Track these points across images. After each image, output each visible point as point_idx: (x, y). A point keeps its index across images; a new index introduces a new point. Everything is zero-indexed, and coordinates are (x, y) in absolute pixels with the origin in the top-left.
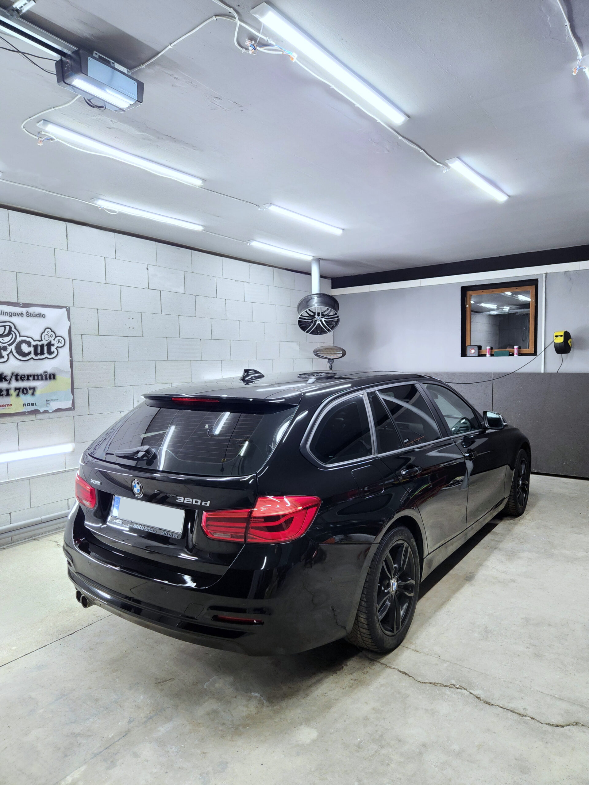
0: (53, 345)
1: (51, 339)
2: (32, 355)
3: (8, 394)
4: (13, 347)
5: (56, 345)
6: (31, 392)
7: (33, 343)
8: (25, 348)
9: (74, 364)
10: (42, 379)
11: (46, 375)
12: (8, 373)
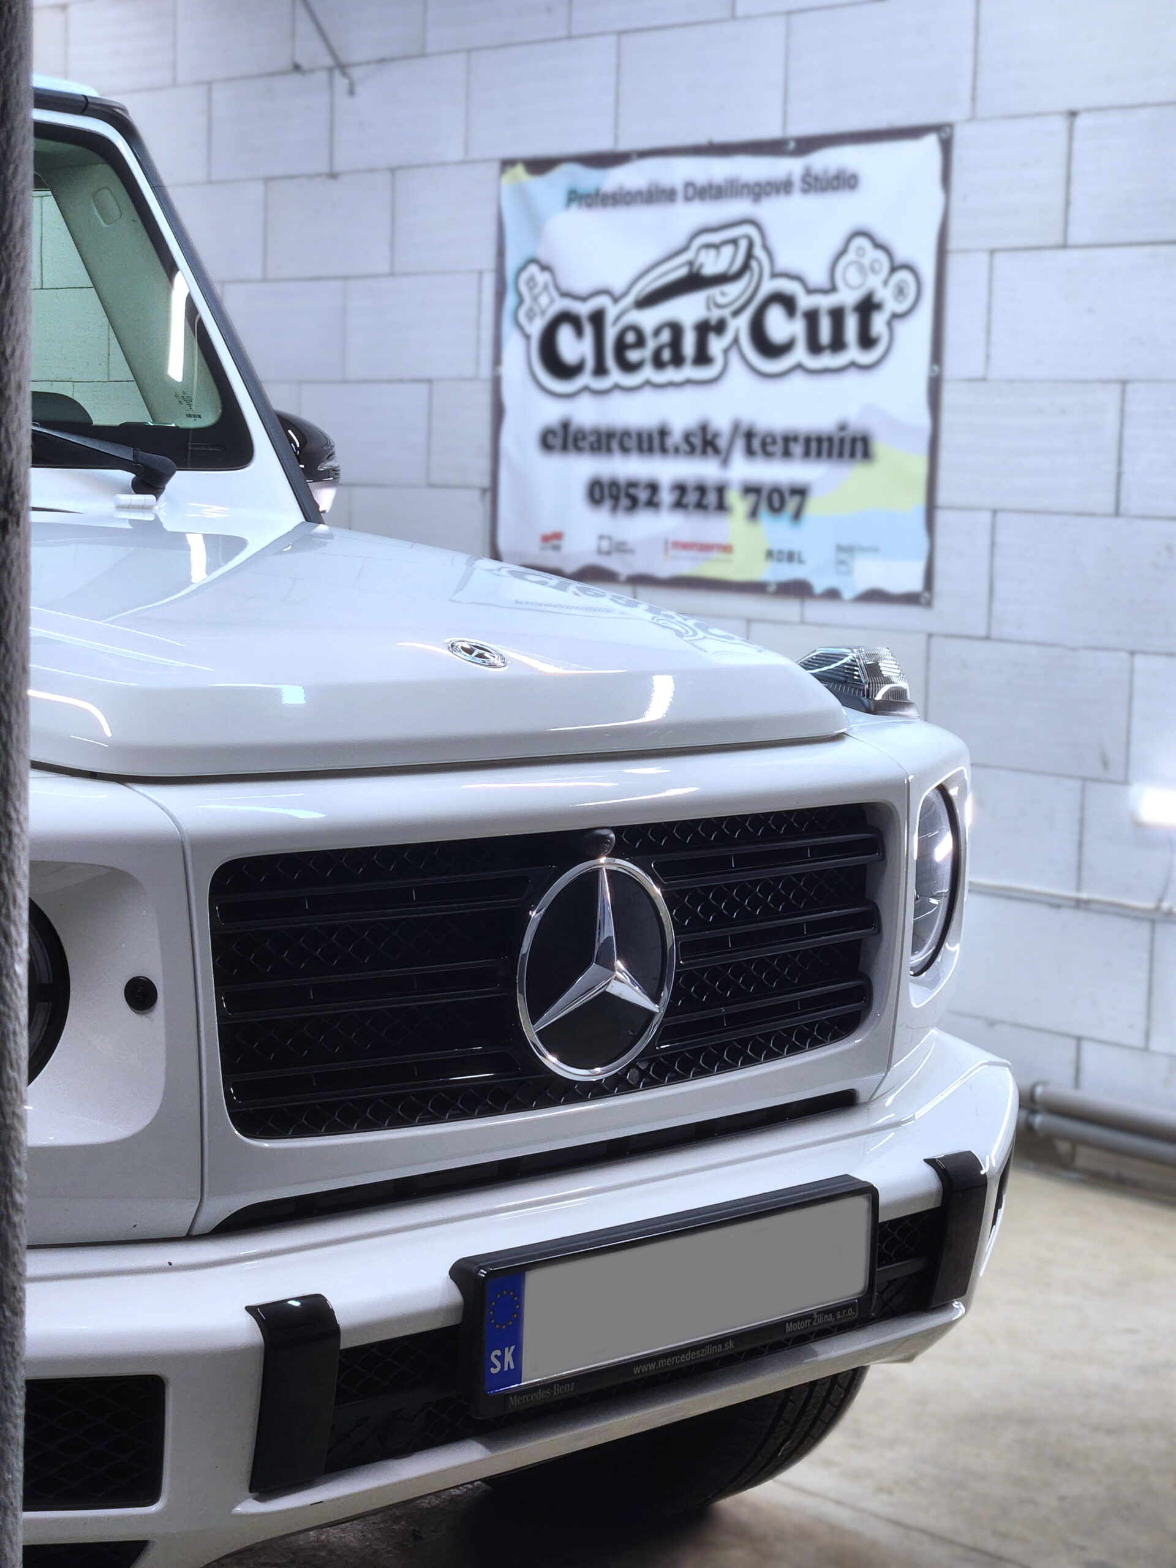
0: (878, 307)
1: (874, 282)
2: (800, 354)
4: (744, 322)
5: (891, 304)
6: (792, 504)
7: (805, 302)
8: (778, 326)
9: (949, 396)
10: (830, 455)
11: (842, 441)
12: (721, 423)
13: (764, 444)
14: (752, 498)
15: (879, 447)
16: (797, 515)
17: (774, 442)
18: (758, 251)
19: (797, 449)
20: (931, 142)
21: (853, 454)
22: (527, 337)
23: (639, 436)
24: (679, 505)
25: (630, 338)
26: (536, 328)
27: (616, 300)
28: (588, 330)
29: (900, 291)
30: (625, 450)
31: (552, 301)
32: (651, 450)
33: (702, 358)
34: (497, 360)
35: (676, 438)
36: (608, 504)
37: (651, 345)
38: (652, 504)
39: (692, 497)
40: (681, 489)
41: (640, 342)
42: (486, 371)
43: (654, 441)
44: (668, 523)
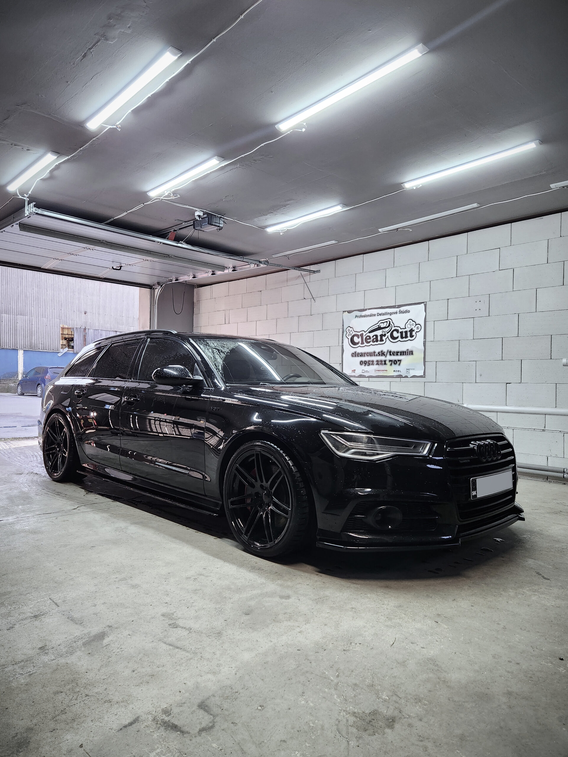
0: (414, 331)
1: (413, 327)
2: (399, 339)
3: (385, 364)
4: (389, 334)
5: (416, 330)
8: (395, 334)
9: (427, 344)
10: (405, 354)
11: (408, 352)
12: (385, 350)
13: (393, 353)
14: (391, 362)
15: (414, 353)
16: (399, 364)
17: (395, 353)
18: (391, 323)
19: (399, 354)
20: (423, 305)
21: (410, 354)
22: (348, 339)
23: (370, 353)
24: (377, 364)
25: (368, 338)
26: (350, 337)
27: (365, 332)
28: (360, 337)
29: (418, 328)
30: (368, 356)
31: (353, 333)
32: (372, 355)
33: (382, 340)
34: (343, 343)
35: (377, 353)
36: (364, 364)
37: (372, 339)
38: (373, 364)
39: (380, 363)
40: (377, 361)
41: (370, 338)
42: (341, 344)
43: (373, 354)
44: (375, 367)
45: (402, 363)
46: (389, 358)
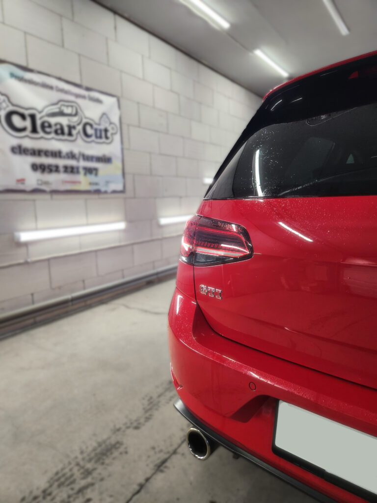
0: (108, 131)
1: (107, 125)
2: (93, 138)
3: (78, 172)
4: (80, 128)
5: (111, 131)
6: (94, 172)
7: (95, 126)
8: (89, 131)
10: (102, 161)
11: (104, 159)
12: (76, 151)
14: (85, 170)
15: (113, 160)
16: (96, 175)
17: (89, 158)
18: (79, 111)
19: (94, 160)
20: (115, 99)
23: (52, 152)
24: (66, 171)
25: (46, 124)
26: (3, 113)
27: (39, 113)
28: (29, 119)
29: (113, 129)
30: (46, 156)
31: (7, 106)
32: (56, 157)
33: (70, 134)
35: (64, 154)
36: (39, 170)
37: (53, 128)
38: (57, 171)
39: (69, 170)
40: (66, 167)
41: (50, 126)
43: (57, 154)
44: (63, 176)
45: (100, 173)
46: (82, 164)
